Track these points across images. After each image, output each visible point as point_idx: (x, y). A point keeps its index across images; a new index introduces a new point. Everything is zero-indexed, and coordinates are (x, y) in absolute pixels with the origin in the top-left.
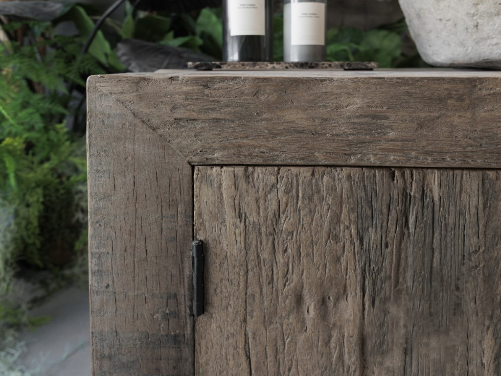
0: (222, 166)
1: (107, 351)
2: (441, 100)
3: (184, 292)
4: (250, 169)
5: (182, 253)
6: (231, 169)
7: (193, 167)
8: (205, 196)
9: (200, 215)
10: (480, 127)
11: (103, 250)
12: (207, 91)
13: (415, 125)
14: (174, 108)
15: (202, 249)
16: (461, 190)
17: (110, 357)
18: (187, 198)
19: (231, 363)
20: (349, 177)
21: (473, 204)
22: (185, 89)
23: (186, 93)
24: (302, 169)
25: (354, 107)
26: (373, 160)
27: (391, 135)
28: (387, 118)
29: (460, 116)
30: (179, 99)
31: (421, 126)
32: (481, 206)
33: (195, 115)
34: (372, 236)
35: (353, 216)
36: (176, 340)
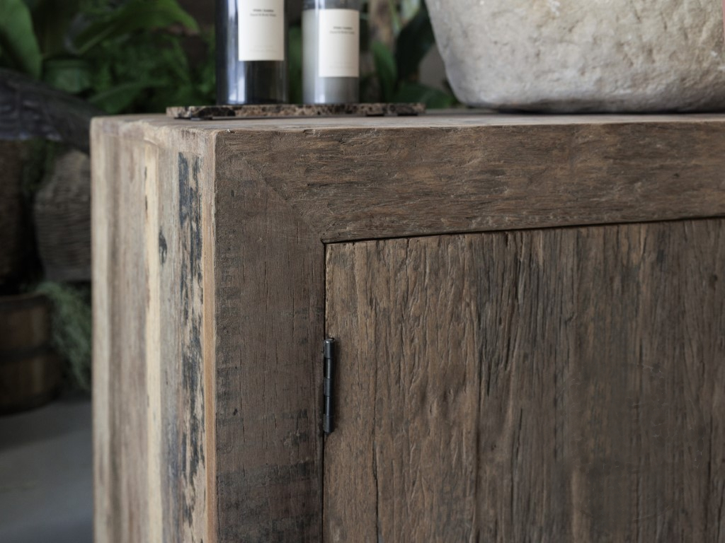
0: (354, 241)
1: (233, 499)
2: (548, 150)
3: (315, 406)
4: (381, 242)
5: (314, 356)
6: (363, 244)
7: (325, 245)
8: (337, 279)
9: (332, 306)
10: (577, 180)
11: (231, 365)
12: (342, 148)
13: (526, 180)
14: (308, 171)
15: (335, 346)
16: (560, 251)
17: (237, 505)
18: (319, 286)
19: (359, 487)
20: (471, 244)
21: (570, 266)
22: (320, 145)
23: (320, 151)
24: (430, 239)
25: (475, 162)
26: (491, 223)
27: (507, 192)
28: (503, 173)
29: (562, 168)
30: (313, 157)
31: (531, 181)
32: (575, 268)
33: (329, 179)
34: (489, 312)
35: (473, 290)
36: (305, 469)
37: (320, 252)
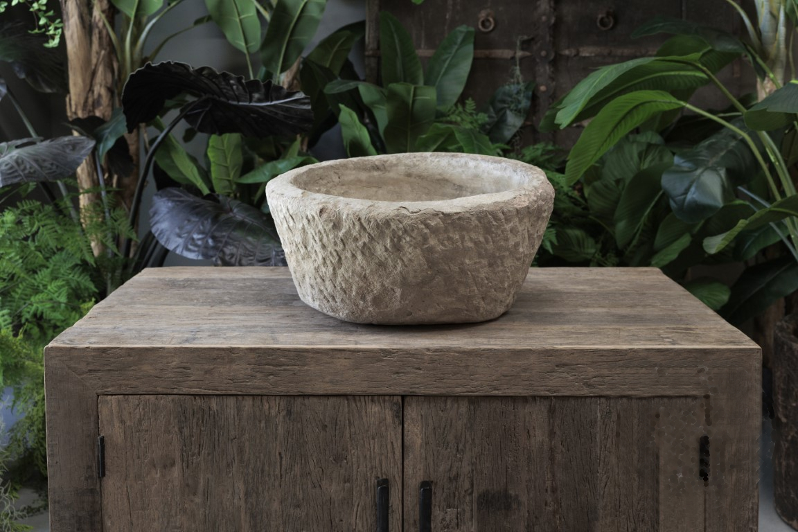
0: (112, 395)
1: (57, 499)
2: (215, 359)
3: (94, 465)
4: (126, 396)
5: (94, 444)
6: (116, 397)
7: (98, 396)
8: (104, 412)
9: (102, 422)
10: (232, 374)
11: (54, 443)
12: (104, 355)
13: (203, 373)
14: (88, 364)
15: (102, 440)
16: (226, 406)
17: (59, 502)
18: (95, 413)
19: (120, 503)
20: (173, 400)
21: (232, 413)
22: (93, 354)
23: (93, 356)
24: (151, 396)
25: (174, 363)
26: (185, 390)
27: (192, 378)
28: (189, 368)
29: (224, 368)
30: (90, 359)
31: (206, 372)
32: (236, 415)
33: (98, 368)
34: (186, 431)
35: (176, 421)
36: (92, 491)
37: (95, 399)
